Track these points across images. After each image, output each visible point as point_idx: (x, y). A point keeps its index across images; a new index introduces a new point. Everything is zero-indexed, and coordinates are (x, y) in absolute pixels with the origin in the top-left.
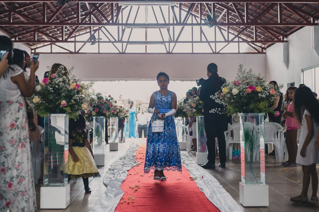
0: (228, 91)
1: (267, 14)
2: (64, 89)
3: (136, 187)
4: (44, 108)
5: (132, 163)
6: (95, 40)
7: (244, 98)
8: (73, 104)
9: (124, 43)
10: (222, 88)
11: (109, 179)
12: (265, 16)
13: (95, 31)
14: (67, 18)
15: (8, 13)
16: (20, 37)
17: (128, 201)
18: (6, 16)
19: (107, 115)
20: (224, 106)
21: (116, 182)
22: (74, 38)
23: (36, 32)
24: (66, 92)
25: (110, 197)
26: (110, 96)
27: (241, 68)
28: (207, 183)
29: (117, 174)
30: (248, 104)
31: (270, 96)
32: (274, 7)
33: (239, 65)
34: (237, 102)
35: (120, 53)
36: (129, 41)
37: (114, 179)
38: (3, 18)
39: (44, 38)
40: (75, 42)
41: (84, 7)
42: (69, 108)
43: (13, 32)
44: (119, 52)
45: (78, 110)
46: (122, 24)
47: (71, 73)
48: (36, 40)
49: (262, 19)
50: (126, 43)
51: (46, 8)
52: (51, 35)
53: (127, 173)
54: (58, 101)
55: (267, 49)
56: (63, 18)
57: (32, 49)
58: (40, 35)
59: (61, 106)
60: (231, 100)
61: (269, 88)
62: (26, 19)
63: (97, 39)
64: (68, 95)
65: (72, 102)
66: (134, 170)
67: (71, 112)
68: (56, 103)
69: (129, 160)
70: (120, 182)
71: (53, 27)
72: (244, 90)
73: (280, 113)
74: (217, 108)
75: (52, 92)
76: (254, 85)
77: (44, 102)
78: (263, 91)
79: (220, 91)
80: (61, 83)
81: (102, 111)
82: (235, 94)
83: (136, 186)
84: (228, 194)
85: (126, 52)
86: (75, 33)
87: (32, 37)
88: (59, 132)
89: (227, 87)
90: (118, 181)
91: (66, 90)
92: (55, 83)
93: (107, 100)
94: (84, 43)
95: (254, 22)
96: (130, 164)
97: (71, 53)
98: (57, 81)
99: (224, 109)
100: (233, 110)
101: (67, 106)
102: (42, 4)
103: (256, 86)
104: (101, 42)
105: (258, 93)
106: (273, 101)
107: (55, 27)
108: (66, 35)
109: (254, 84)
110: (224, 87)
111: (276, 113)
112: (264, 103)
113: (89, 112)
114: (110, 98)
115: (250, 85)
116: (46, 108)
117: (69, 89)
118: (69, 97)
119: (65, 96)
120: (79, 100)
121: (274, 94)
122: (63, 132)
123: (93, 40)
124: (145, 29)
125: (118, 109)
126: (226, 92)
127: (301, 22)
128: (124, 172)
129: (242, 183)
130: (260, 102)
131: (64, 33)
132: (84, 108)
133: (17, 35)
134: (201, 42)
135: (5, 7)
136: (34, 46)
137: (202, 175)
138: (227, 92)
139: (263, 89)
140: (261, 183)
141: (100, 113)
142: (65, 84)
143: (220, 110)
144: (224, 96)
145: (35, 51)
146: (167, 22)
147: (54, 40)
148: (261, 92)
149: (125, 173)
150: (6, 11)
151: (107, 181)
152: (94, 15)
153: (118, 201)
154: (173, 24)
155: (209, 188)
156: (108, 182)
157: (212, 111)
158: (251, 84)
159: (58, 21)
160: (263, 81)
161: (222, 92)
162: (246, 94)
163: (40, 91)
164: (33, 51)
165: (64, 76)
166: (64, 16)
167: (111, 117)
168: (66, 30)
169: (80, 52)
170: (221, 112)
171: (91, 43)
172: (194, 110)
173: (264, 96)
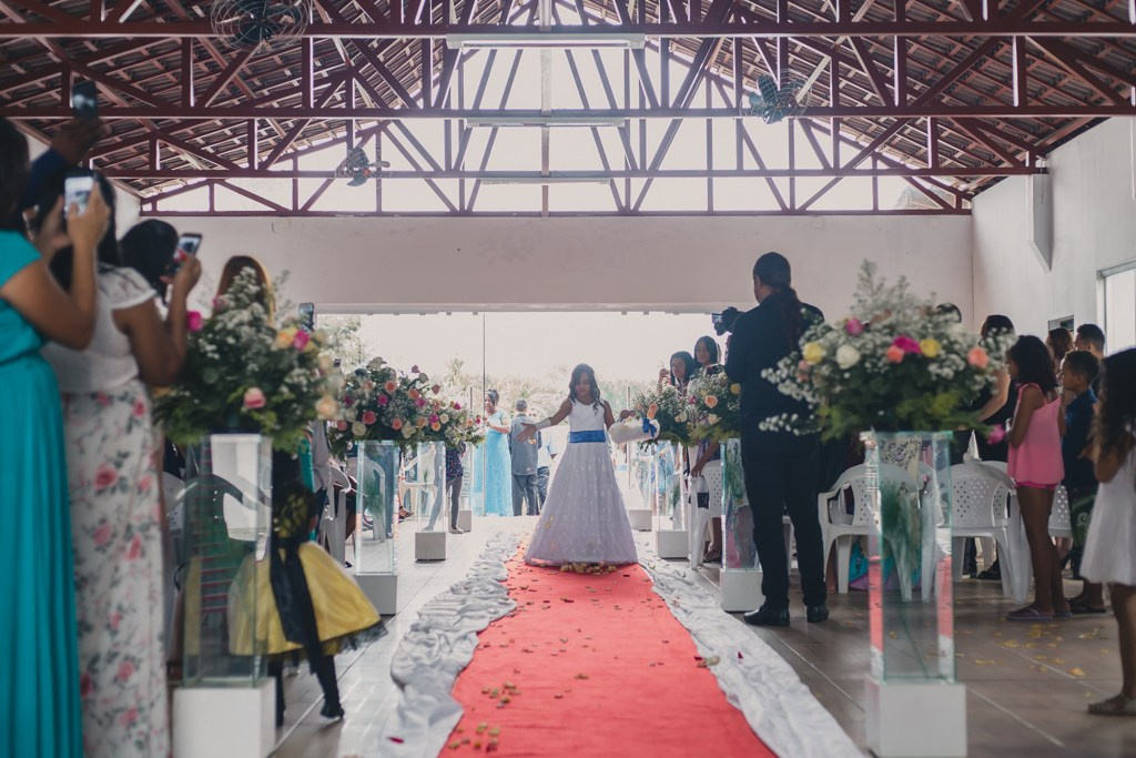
0: (823, 353)
1: (975, 74)
2: (256, 347)
3: (507, 691)
4: (186, 414)
5: (495, 604)
6: (366, 169)
7: (880, 379)
8: (285, 401)
9: (467, 180)
10: (804, 345)
11: (410, 662)
12: (969, 80)
13: (365, 135)
14: (265, 92)
15: (60, 74)
16: (102, 157)
17: (475, 740)
18: (50, 85)
19: (407, 436)
20: (811, 407)
21: (435, 673)
22: (290, 162)
23: (158, 141)
24: (262, 360)
25: (414, 725)
26: (415, 369)
27: (869, 275)
28: (753, 679)
29: (440, 647)
30: (891, 400)
31: (970, 371)
32: (998, 50)
33: (862, 263)
34: (856, 392)
35: (453, 213)
36: (487, 169)
37: (427, 662)
38: (41, 91)
39: (187, 162)
40: (294, 174)
41: (327, 53)
42: (273, 415)
44: (448, 210)
45: (303, 420)
46: (461, 113)
47: (281, 291)
48: (158, 168)
49: (957, 90)
50: (474, 180)
51: (193, 56)
52: (212, 151)
53: (476, 640)
54: (234, 390)
55: (976, 199)
56: (254, 91)
57: (143, 201)
58: (172, 149)
59: (244, 409)
60: (834, 386)
61: (965, 345)
62: (123, 96)
63: (372, 165)
64: (269, 369)
65: (282, 394)
66: (501, 630)
67: (278, 427)
68: (227, 397)
69: (484, 594)
70: (450, 673)
71: (219, 123)
72: (880, 351)
74: (784, 416)
75: (213, 359)
76: (913, 334)
77: (187, 394)
78: (946, 353)
80: (246, 330)
81: (388, 420)
82: (847, 367)
83: (507, 687)
84: (826, 715)
85: (473, 210)
86: (295, 144)
87: (144, 158)
88: (239, 496)
89: (821, 341)
90: (443, 668)
91: (264, 351)
92: (224, 329)
93: (404, 381)
94: (324, 180)
95: (927, 104)
96: (486, 608)
97: (280, 212)
98: (231, 320)
99: (812, 417)
100: (842, 420)
101: (266, 406)
102: (180, 42)
103: (922, 339)
104: (387, 175)
105: (928, 360)
106: (981, 391)
107: (226, 124)
108: (263, 149)
109: (913, 329)
110: (809, 340)
111: (992, 430)
112: (946, 395)
113: (344, 424)
114: (417, 376)
115: (899, 334)
116: (194, 414)
117: (274, 348)
118: (272, 376)
119: (259, 372)
120: (308, 386)
121: (984, 366)
122: (251, 496)
123: (357, 168)
124: (540, 128)
125: (445, 411)
126: (816, 358)
127: (1097, 101)
128: (465, 637)
129: (875, 677)
130: (935, 394)
131: (256, 143)
132: (323, 413)
134: (740, 172)
135: (50, 54)
136: (152, 188)
137: (739, 649)
138: (819, 359)
139: (944, 348)
140: (941, 677)
141: (380, 430)
142: (259, 331)
143: (796, 420)
144: (811, 372)
145: (154, 206)
146: (621, 105)
147: (221, 170)
148: (936, 360)
149: (467, 642)
150: (53, 68)
151: (403, 668)
152: (362, 80)
153: (441, 740)
154: (642, 112)
155: (761, 694)
156: (408, 671)
157: (770, 424)
158: (901, 329)
159: (236, 102)
161: (800, 357)
162: (885, 365)
165: (256, 306)
166: (258, 83)
167: (420, 444)
168: (265, 134)
169: (311, 209)
170: (799, 428)
171: (351, 179)
172: (709, 419)
173: (947, 372)
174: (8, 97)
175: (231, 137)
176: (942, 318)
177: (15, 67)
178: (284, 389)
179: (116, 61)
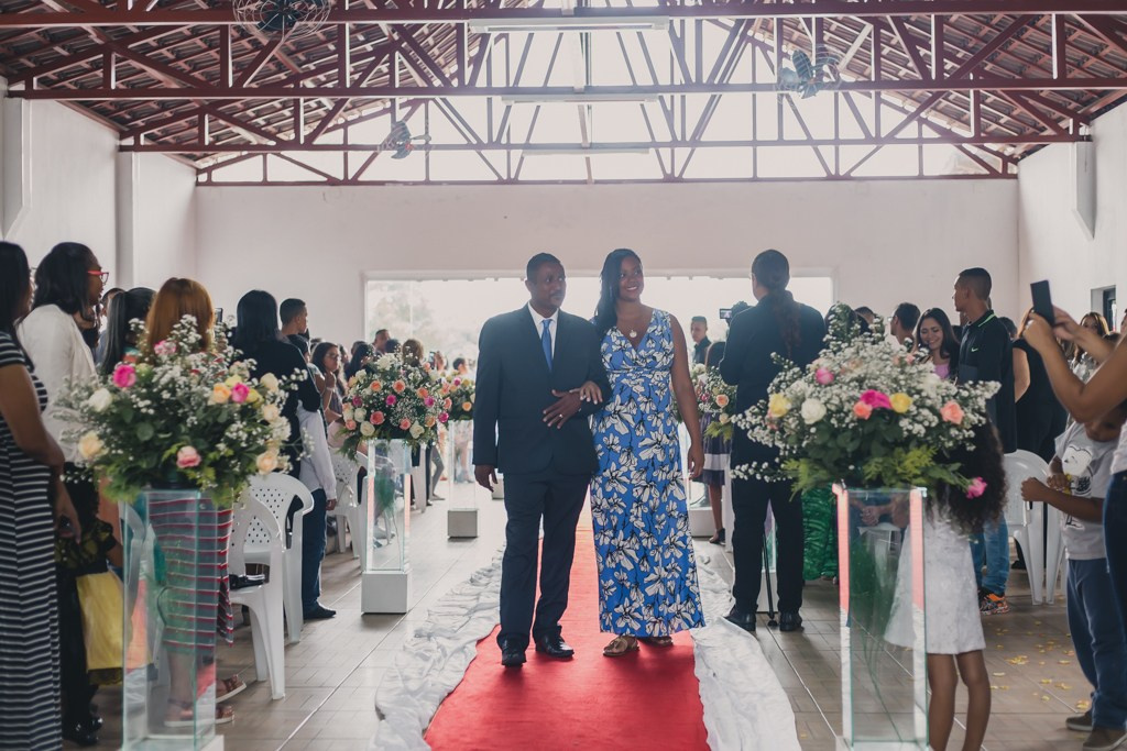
0: (788, 406)
1: (1017, 42)
2: (194, 400)
4: (120, 472)
6: (408, 143)
7: (849, 434)
8: (223, 457)
12: (1011, 48)
13: (415, 105)
14: (312, 66)
15: (101, 56)
16: (155, 131)
18: (95, 66)
19: (415, 436)
22: (342, 130)
23: (206, 116)
24: (201, 414)
29: (434, 661)
30: (861, 456)
31: (944, 426)
34: (824, 447)
35: (501, 182)
36: (531, 142)
38: (87, 71)
39: (238, 135)
40: (345, 147)
42: (211, 473)
43: (128, 117)
44: (496, 178)
45: (243, 475)
46: (496, 91)
48: (208, 139)
49: (999, 58)
52: (263, 123)
54: (169, 447)
55: (1021, 163)
56: (300, 66)
57: (199, 171)
58: (221, 123)
59: (179, 467)
60: (803, 439)
61: (938, 401)
63: (418, 138)
64: (208, 423)
65: (219, 451)
67: (216, 485)
68: (163, 453)
72: (847, 407)
73: (985, 485)
74: (754, 464)
75: (147, 414)
76: (883, 387)
77: (120, 452)
78: (918, 407)
79: (762, 404)
82: (812, 422)
85: (520, 179)
86: (345, 114)
87: (195, 130)
91: (203, 405)
92: (159, 383)
97: (332, 182)
100: (809, 475)
101: (201, 463)
103: (892, 393)
105: (899, 415)
109: (882, 384)
110: (778, 389)
112: (918, 453)
113: (354, 424)
115: (870, 388)
116: (130, 470)
117: (210, 403)
118: (211, 430)
119: (199, 424)
120: (247, 441)
121: (959, 422)
123: (400, 142)
126: (780, 411)
128: (462, 649)
130: (907, 451)
131: (303, 115)
133: (143, 124)
134: (781, 142)
135: (91, 37)
136: (207, 159)
138: (786, 412)
139: (915, 403)
140: (914, 741)
141: (389, 430)
143: (766, 469)
144: (780, 421)
145: (210, 177)
147: (268, 144)
148: (907, 415)
149: (462, 656)
150: (95, 49)
152: (405, 53)
154: (675, 89)
158: (870, 383)
160: (920, 372)
161: (767, 407)
162: (852, 421)
163: (109, 409)
164: (203, 178)
166: (303, 58)
168: (314, 105)
169: (361, 179)
170: (769, 476)
171: (395, 152)
172: (721, 418)
173: (918, 429)
174: (55, 78)
175: (280, 110)
176: (914, 370)
177: (57, 49)
178: (221, 446)
179: (159, 41)
